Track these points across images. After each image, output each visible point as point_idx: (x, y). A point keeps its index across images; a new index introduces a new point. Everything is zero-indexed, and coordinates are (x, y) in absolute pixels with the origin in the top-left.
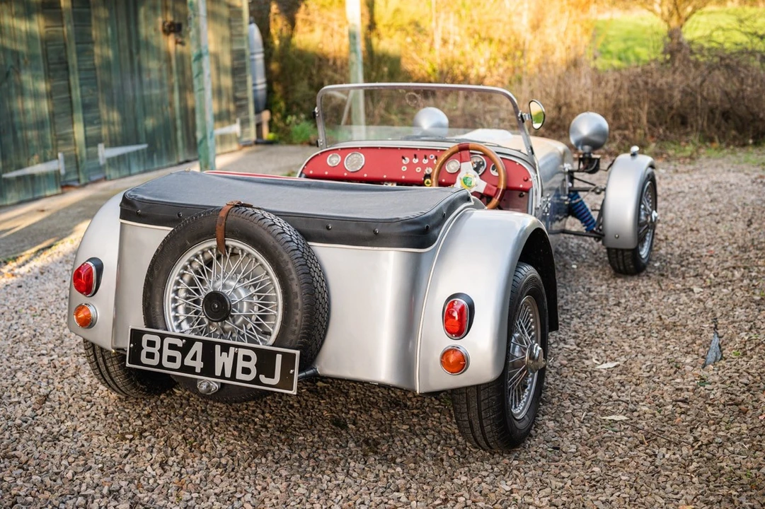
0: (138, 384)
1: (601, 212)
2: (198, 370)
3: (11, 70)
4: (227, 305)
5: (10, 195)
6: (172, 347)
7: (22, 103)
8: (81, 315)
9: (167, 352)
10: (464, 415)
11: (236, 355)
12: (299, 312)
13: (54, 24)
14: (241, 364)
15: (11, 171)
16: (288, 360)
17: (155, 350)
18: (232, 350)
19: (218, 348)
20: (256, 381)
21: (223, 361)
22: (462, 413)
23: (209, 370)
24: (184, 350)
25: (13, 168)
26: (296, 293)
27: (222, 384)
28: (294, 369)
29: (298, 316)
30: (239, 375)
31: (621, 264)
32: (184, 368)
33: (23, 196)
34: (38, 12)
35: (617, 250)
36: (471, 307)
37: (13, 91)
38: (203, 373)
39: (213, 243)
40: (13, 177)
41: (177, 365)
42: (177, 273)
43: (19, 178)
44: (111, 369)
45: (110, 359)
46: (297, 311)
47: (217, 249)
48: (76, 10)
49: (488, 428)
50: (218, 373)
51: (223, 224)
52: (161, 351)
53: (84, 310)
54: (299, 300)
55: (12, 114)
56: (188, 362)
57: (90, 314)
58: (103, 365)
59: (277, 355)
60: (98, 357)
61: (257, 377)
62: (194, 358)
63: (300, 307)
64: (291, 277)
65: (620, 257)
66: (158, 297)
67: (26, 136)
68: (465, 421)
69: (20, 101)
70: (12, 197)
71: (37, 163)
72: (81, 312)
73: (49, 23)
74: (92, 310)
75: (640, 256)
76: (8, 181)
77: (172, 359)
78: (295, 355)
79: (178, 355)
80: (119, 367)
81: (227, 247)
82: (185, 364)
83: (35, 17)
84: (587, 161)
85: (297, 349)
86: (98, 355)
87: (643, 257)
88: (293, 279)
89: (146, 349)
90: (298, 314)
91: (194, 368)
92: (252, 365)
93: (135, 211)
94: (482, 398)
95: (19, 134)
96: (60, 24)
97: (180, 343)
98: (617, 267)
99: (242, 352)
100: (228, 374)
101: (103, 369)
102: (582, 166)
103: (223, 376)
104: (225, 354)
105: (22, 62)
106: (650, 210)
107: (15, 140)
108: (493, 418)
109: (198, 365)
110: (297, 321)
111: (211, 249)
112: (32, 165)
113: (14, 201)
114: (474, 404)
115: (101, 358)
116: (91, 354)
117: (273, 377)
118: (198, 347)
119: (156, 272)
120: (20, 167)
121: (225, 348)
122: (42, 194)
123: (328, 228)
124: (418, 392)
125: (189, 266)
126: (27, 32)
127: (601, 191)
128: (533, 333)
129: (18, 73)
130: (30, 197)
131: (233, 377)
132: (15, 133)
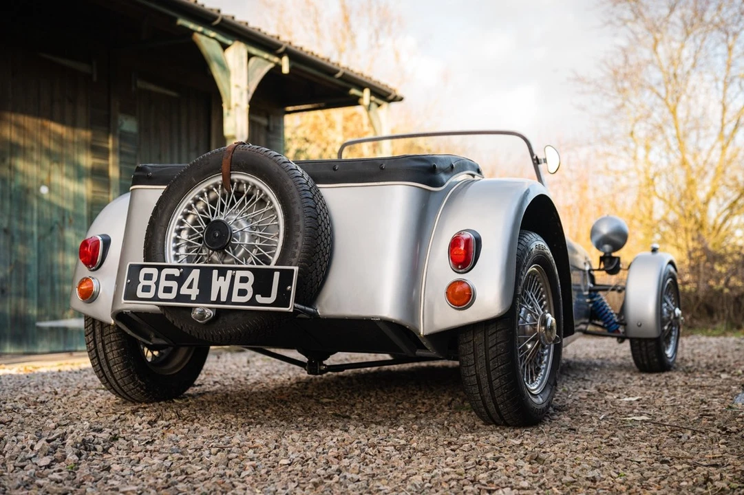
0: (137, 378)
1: (623, 310)
2: (193, 298)
3: (56, 226)
4: (228, 233)
5: (40, 345)
6: (169, 278)
7: (63, 257)
8: (84, 287)
9: (164, 283)
10: (471, 367)
11: (233, 277)
12: (301, 235)
13: (102, 190)
14: (238, 285)
15: (45, 320)
16: (286, 276)
17: (151, 283)
18: (229, 273)
19: (215, 272)
20: (252, 302)
21: (219, 285)
22: (468, 366)
23: (204, 295)
24: (180, 280)
25: (48, 318)
26: (298, 216)
27: (218, 310)
28: (291, 285)
29: (300, 240)
30: (235, 298)
31: (645, 358)
32: (180, 297)
33: (54, 346)
34: (87, 176)
35: (640, 339)
36: (478, 241)
37: (56, 245)
38: (199, 300)
39: (219, 179)
40: (45, 327)
41: (173, 295)
42: (181, 212)
43: (52, 329)
44: (110, 356)
45: (110, 345)
46: (298, 233)
47: (222, 185)
48: (123, 182)
49: (496, 383)
50: (214, 298)
51: (230, 157)
52: (157, 284)
53: (88, 282)
54: (301, 223)
55: (52, 266)
56: (184, 291)
57: (92, 288)
58: (102, 352)
59: (275, 273)
60: (97, 342)
61: (253, 297)
62: (190, 287)
63: (301, 229)
64: (293, 200)
65: (644, 349)
66: (160, 236)
67: (64, 290)
68: (472, 376)
69: (61, 255)
70: (43, 346)
71: (72, 318)
72: (85, 284)
73: (97, 189)
74: (95, 284)
75: (666, 355)
76: (41, 329)
77: (168, 290)
78: (293, 270)
79: (174, 284)
80: (118, 353)
81: (232, 182)
82: (181, 293)
83: (84, 180)
84: (607, 261)
85: (296, 266)
86: (98, 340)
87: (670, 355)
88: (295, 202)
89: (143, 282)
90: (298, 236)
91: (190, 296)
92: (248, 286)
93: (146, 175)
94: (490, 345)
95: (57, 287)
96: (106, 191)
97: (177, 273)
98: (641, 362)
99: (239, 274)
100: (223, 298)
101: (102, 356)
102: (602, 266)
103: (218, 301)
104: (222, 278)
105: (67, 220)
106: (673, 308)
107: (53, 292)
108: (502, 369)
109: (194, 292)
110: (297, 243)
111: (216, 186)
112: (67, 318)
113: (46, 350)
114: (481, 353)
115: (101, 344)
116: (91, 339)
117: (269, 295)
118: (195, 274)
119: (160, 211)
120: (55, 318)
121: (222, 272)
122: (73, 348)
123: (334, 169)
124: (422, 333)
125: (193, 205)
126: (74, 193)
127: (621, 289)
128: (545, 303)
129: (62, 229)
130: (61, 348)
131: (229, 301)
132: (53, 285)
